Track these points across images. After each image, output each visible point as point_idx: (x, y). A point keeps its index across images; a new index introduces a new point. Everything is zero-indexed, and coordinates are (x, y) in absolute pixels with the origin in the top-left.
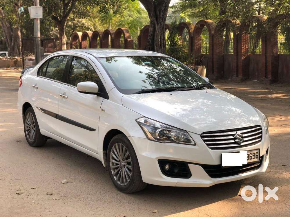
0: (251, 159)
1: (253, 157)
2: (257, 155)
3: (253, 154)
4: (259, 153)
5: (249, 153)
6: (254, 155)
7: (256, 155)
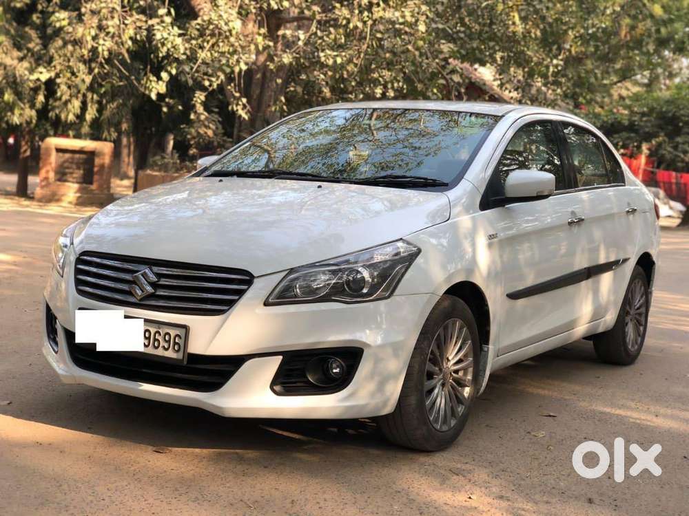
0: (157, 348)
1: (162, 343)
2: (178, 343)
3: (165, 336)
4: (183, 337)
5: (153, 330)
6: (167, 338)
7: (175, 343)
